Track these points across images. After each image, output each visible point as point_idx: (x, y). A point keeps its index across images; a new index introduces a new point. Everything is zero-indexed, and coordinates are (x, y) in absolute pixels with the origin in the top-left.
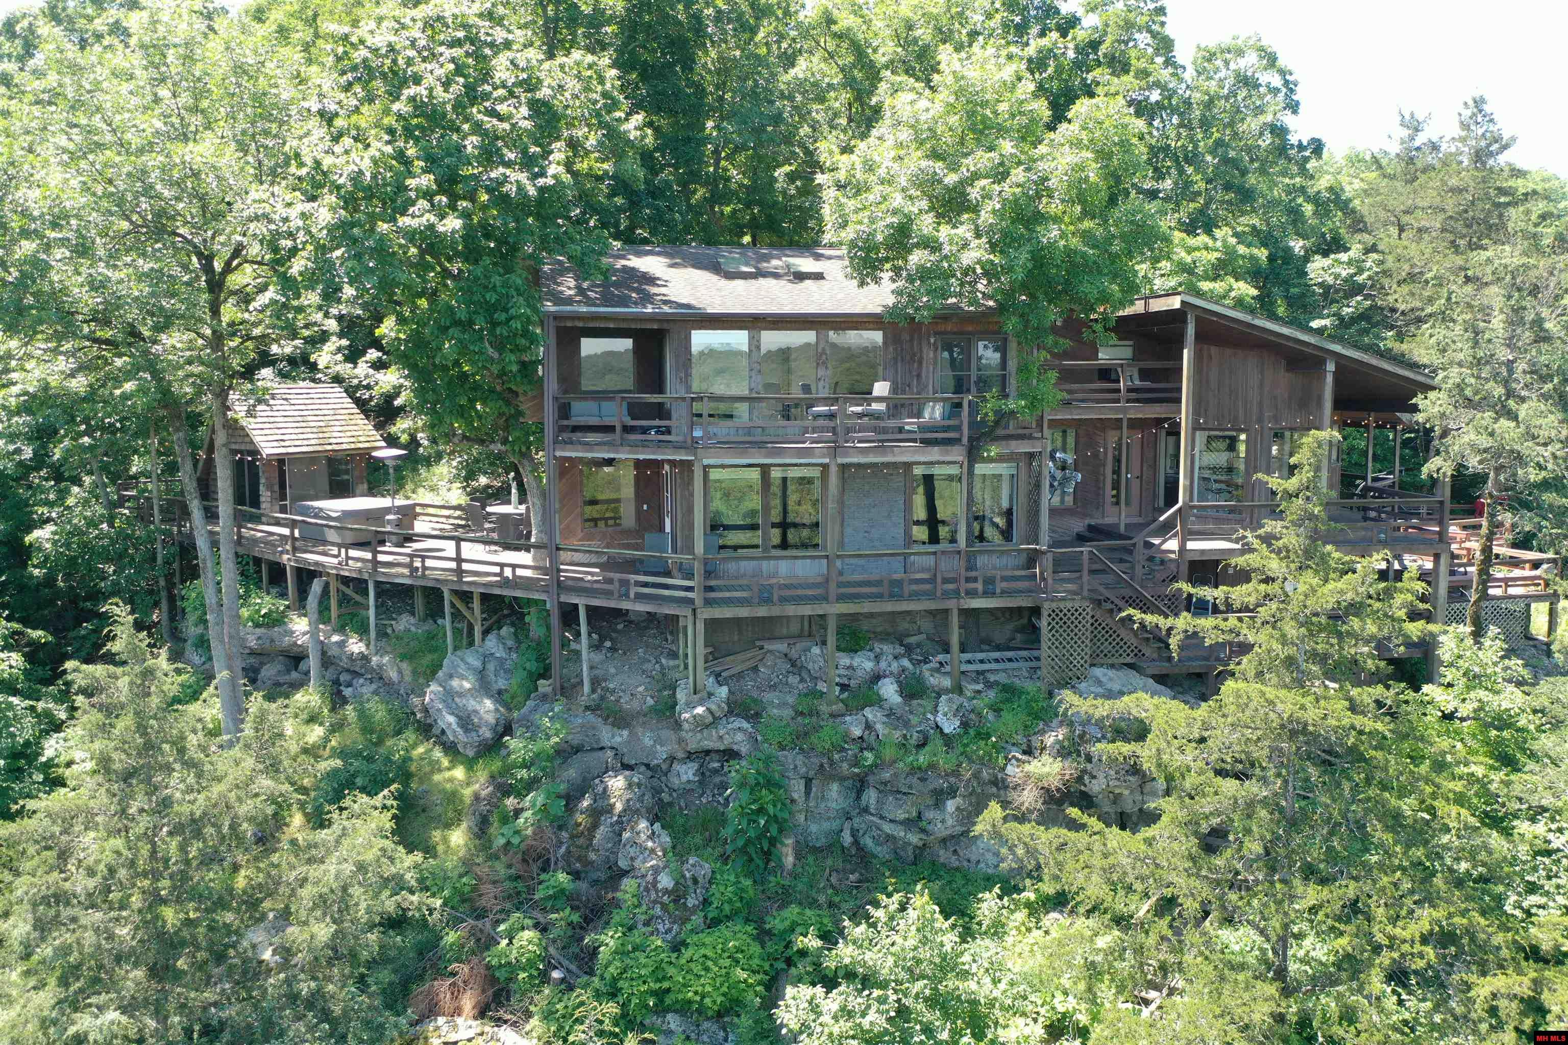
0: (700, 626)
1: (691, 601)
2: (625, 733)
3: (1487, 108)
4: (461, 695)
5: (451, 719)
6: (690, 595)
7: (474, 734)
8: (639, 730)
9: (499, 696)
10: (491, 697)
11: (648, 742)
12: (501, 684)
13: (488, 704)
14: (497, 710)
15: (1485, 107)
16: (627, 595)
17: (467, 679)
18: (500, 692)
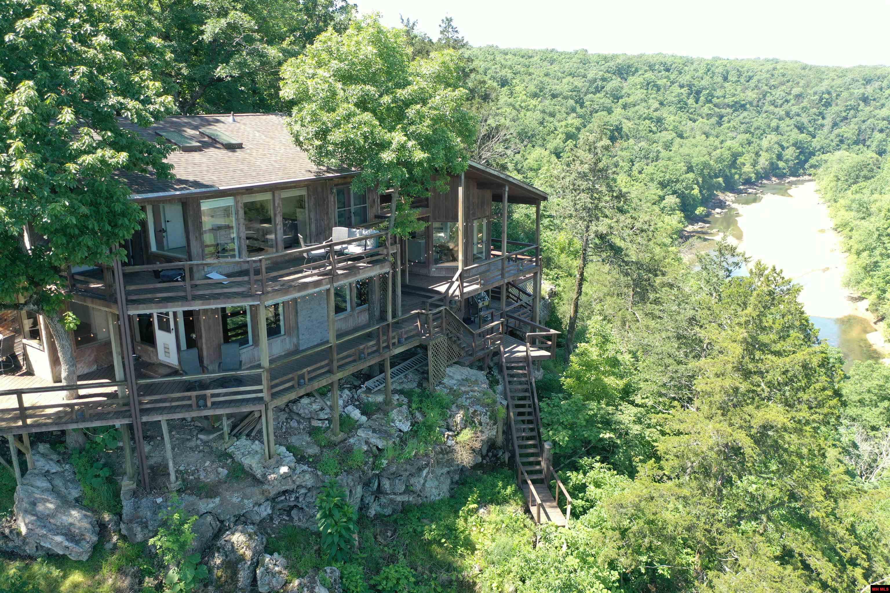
0: (270, 414)
1: (261, 399)
2: (217, 500)
3: (453, 24)
4: (53, 515)
5: (59, 539)
6: (260, 395)
7: (84, 543)
8: (227, 495)
9: (78, 503)
10: (74, 507)
11: (235, 500)
12: (75, 493)
13: (75, 513)
14: (85, 516)
15: (452, 23)
16: (205, 406)
17: (48, 501)
18: (77, 500)
